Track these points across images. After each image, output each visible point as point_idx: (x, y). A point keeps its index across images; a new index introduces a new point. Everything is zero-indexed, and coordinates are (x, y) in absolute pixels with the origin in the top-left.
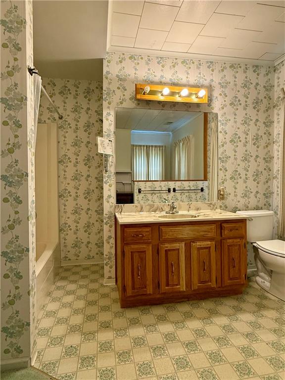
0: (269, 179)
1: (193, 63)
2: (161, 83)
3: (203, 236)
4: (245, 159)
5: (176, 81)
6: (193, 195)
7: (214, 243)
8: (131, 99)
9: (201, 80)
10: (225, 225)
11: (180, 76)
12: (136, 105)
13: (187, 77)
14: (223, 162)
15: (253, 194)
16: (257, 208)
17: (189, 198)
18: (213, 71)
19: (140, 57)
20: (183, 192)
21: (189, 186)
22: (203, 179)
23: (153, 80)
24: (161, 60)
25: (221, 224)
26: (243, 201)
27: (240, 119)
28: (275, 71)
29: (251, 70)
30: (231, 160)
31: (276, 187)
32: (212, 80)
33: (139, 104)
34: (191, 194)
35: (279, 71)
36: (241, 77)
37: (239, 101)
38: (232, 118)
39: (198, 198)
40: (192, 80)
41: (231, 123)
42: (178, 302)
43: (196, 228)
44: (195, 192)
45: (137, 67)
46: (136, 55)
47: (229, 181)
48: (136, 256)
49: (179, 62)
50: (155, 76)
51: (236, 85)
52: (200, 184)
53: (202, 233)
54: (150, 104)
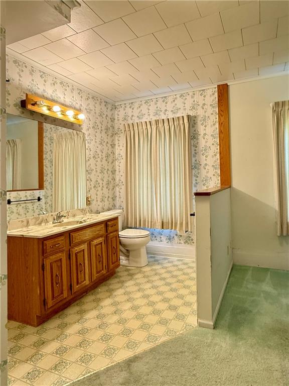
0: (114, 187)
1: (68, 86)
2: (43, 97)
3: (98, 234)
4: (102, 172)
5: (56, 98)
6: (30, 206)
7: (103, 238)
8: (15, 105)
9: (74, 103)
10: (109, 223)
11: (59, 95)
12: (20, 112)
13: (64, 98)
14: (89, 173)
15: (106, 199)
16: (109, 210)
17: (26, 209)
18: (82, 97)
19: (24, 65)
20: (19, 204)
21: (26, 196)
22: (38, 188)
23: (37, 92)
24: (43, 74)
25: (106, 223)
26: (101, 204)
27: (98, 140)
28: (115, 109)
29: (104, 104)
30: (94, 172)
31: (118, 193)
32: (81, 105)
33: (23, 113)
34: (28, 205)
35: (118, 110)
36: (98, 107)
37: (98, 126)
38: (93, 138)
39: (35, 209)
40: (68, 101)
41: (93, 142)
42: (81, 298)
43: (94, 229)
44: (32, 202)
45: (22, 74)
46: (21, 62)
47: (93, 189)
48: (54, 265)
49: (58, 82)
50: (38, 89)
51: (95, 113)
52: (37, 193)
53: (97, 232)
54: (33, 114)
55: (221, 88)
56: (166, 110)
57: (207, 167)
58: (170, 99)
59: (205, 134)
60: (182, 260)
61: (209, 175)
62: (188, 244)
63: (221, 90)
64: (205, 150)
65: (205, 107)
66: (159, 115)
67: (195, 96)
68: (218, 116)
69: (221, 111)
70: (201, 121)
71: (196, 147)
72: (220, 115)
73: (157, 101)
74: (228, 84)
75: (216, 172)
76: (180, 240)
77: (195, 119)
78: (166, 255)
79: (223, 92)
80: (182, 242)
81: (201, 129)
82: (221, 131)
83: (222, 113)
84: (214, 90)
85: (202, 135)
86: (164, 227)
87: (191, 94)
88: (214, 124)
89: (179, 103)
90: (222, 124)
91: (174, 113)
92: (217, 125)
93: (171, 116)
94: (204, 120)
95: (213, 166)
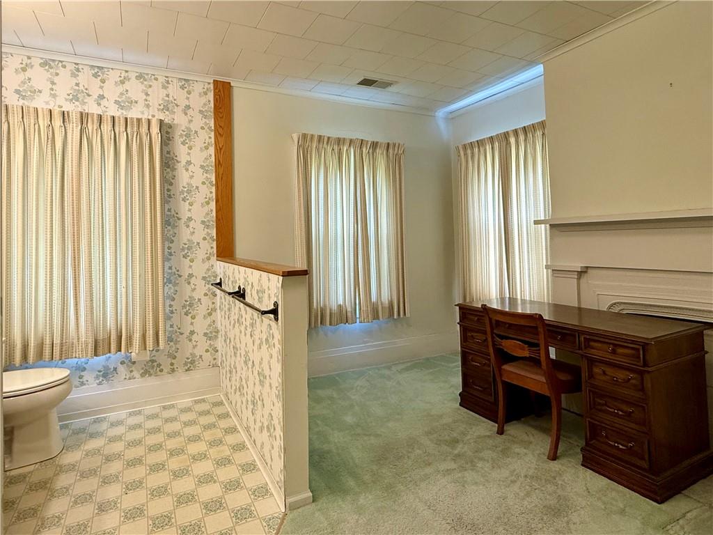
55: (220, 87)
56: (102, 97)
57: (192, 224)
58: (113, 76)
59: (189, 163)
60: (139, 413)
61: (195, 239)
62: (150, 375)
63: (219, 91)
64: (189, 192)
65: (190, 112)
66: (84, 103)
67: (170, 86)
68: (213, 133)
69: (221, 127)
70: (181, 136)
71: (171, 184)
72: (218, 134)
73: (78, 70)
74: (232, 85)
75: (208, 234)
76: (131, 371)
77: (169, 130)
78: (96, 412)
79: (223, 95)
80: (136, 374)
81: (182, 153)
82: (219, 161)
83: (220, 130)
84: (206, 86)
85: (183, 163)
86: (100, 350)
87: (162, 79)
88: (207, 148)
89: (135, 89)
90: (220, 149)
91: (122, 108)
92: (212, 150)
93: (113, 111)
94: (188, 136)
95: (203, 222)
